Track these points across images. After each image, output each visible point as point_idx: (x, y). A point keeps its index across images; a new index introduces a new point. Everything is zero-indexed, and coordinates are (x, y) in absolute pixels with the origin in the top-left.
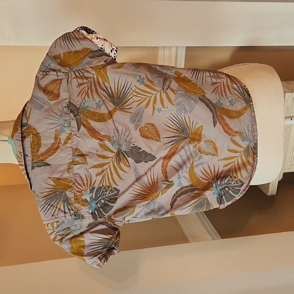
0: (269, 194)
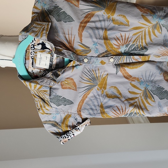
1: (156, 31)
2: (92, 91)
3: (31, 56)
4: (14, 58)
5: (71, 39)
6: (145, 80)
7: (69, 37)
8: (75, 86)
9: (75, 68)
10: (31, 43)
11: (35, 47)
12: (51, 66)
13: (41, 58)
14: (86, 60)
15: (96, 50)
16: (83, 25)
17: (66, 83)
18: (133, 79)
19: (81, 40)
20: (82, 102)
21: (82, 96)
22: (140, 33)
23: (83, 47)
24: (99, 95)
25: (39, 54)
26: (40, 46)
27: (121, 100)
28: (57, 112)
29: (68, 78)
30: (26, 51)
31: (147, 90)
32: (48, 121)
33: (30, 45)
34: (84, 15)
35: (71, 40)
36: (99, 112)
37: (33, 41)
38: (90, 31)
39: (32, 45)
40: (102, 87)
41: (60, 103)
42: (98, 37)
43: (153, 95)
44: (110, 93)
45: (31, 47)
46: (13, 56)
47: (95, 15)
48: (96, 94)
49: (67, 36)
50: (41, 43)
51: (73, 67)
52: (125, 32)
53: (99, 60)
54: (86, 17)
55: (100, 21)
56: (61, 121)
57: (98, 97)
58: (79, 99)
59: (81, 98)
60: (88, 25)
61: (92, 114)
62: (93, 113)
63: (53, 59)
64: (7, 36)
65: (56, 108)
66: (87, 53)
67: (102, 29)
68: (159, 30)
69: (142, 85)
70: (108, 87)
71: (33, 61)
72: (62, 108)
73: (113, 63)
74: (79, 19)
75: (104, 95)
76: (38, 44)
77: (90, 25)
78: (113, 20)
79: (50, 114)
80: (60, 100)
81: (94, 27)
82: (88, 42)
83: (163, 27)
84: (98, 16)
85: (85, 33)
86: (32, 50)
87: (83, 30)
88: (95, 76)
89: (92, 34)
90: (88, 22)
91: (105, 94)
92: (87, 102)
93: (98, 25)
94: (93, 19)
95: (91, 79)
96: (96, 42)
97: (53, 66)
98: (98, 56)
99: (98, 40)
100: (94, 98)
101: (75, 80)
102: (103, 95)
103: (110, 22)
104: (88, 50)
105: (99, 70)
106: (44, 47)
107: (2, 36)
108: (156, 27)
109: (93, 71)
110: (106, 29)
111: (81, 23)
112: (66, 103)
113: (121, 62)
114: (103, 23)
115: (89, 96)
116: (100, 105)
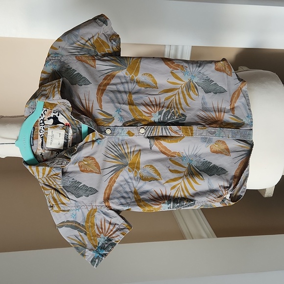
0: (266, 195)
1: (191, 93)
2: (121, 173)
3: (41, 134)
4: (17, 140)
5: (89, 105)
6: (188, 154)
7: (86, 103)
8: (99, 167)
9: (96, 144)
10: (40, 117)
11: (45, 122)
12: (65, 144)
13: (53, 136)
14: (108, 132)
15: (120, 117)
16: (101, 88)
17: (86, 164)
18: (173, 155)
19: (101, 106)
20: (109, 189)
21: (109, 180)
22: (174, 97)
23: (103, 115)
24: (131, 178)
25: (50, 132)
26: (52, 121)
27: (160, 183)
28: (77, 207)
29: (87, 157)
30: (34, 128)
31: (191, 167)
32: (66, 222)
33: (39, 121)
34: (103, 77)
35: (89, 107)
36: (134, 200)
37: (42, 115)
38: (112, 95)
39: (42, 120)
40: (134, 168)
41: (81, 192)
42: (121, 102)
43: (200, 172)
44: (145, 174)
45: (41, 123)
46: (16, 138)
47: (116, 77)
48: (127, 177)
49: (84, 102)
50: (52, 116)
51: (93, 141)
52: (154, 96)
53: (124, 130)
54: (105, 79)
55: (122, 83)
56: (83, 219)
57: (129, 180)
58: (105, 185)
59: (107, 183)
60: (109, 87)
61: (125, 204)
62: (125, 202)
63: (68, 135)
64: (8, 117)
65: (75, 201)
66: (110, 123)
67: (125, 92)
68: (195, 91)
69: (184, 160)
70: (142, 166)
71: (42, 141)
72: (84, 201)
73: (144, 134)
74: (96, 81)
75: (138, 178)
76: (49, 119)
77: (110, 88)
78: (138, 82)
79: (68, 211)
80: (79, 188)
81: (116, 91)
82: (109, 108)
83: (199, 86)
84: (119, 77)
85: (105, 97)
86: (41, 127)
87: (102, 93)
88: (123, 152)
89: (114, 98)
90: (108, 84)
91: (139, 176)
92: (116, 188)
93: (121, 88)
94: (113, 81)
95: (118, 157)
96: (119, 108)
97: (69, 145)
98: (124, 125)
99: (122, 105)
100: (125, 182)
101: (98, 160)
102: (136, 178)
103: (135, 85)
104: (110, 118)
105: (127, 144)
106: (56, 122)
107: (3, 117)
108: (190, 87)
109: (119, 145)
110: (130, 93)
111: (100, 86)
112: (88, 192)
113: (154, 134)
114: (126, 85)
115: (118, 180)
116: (133, 192)
